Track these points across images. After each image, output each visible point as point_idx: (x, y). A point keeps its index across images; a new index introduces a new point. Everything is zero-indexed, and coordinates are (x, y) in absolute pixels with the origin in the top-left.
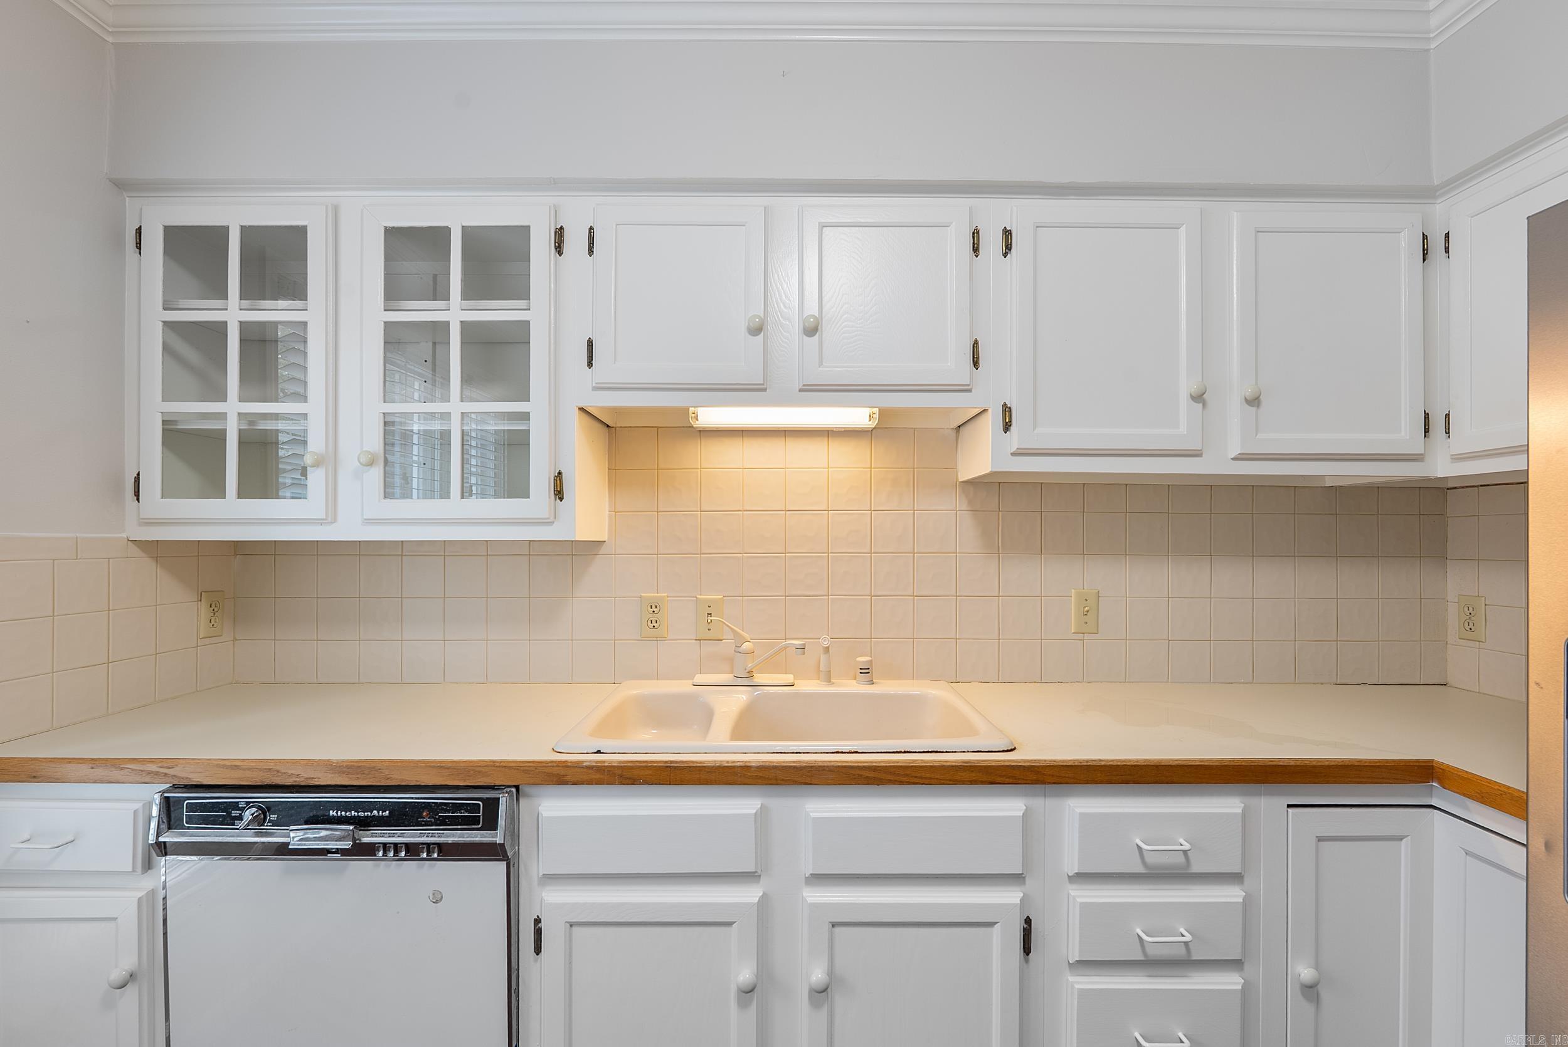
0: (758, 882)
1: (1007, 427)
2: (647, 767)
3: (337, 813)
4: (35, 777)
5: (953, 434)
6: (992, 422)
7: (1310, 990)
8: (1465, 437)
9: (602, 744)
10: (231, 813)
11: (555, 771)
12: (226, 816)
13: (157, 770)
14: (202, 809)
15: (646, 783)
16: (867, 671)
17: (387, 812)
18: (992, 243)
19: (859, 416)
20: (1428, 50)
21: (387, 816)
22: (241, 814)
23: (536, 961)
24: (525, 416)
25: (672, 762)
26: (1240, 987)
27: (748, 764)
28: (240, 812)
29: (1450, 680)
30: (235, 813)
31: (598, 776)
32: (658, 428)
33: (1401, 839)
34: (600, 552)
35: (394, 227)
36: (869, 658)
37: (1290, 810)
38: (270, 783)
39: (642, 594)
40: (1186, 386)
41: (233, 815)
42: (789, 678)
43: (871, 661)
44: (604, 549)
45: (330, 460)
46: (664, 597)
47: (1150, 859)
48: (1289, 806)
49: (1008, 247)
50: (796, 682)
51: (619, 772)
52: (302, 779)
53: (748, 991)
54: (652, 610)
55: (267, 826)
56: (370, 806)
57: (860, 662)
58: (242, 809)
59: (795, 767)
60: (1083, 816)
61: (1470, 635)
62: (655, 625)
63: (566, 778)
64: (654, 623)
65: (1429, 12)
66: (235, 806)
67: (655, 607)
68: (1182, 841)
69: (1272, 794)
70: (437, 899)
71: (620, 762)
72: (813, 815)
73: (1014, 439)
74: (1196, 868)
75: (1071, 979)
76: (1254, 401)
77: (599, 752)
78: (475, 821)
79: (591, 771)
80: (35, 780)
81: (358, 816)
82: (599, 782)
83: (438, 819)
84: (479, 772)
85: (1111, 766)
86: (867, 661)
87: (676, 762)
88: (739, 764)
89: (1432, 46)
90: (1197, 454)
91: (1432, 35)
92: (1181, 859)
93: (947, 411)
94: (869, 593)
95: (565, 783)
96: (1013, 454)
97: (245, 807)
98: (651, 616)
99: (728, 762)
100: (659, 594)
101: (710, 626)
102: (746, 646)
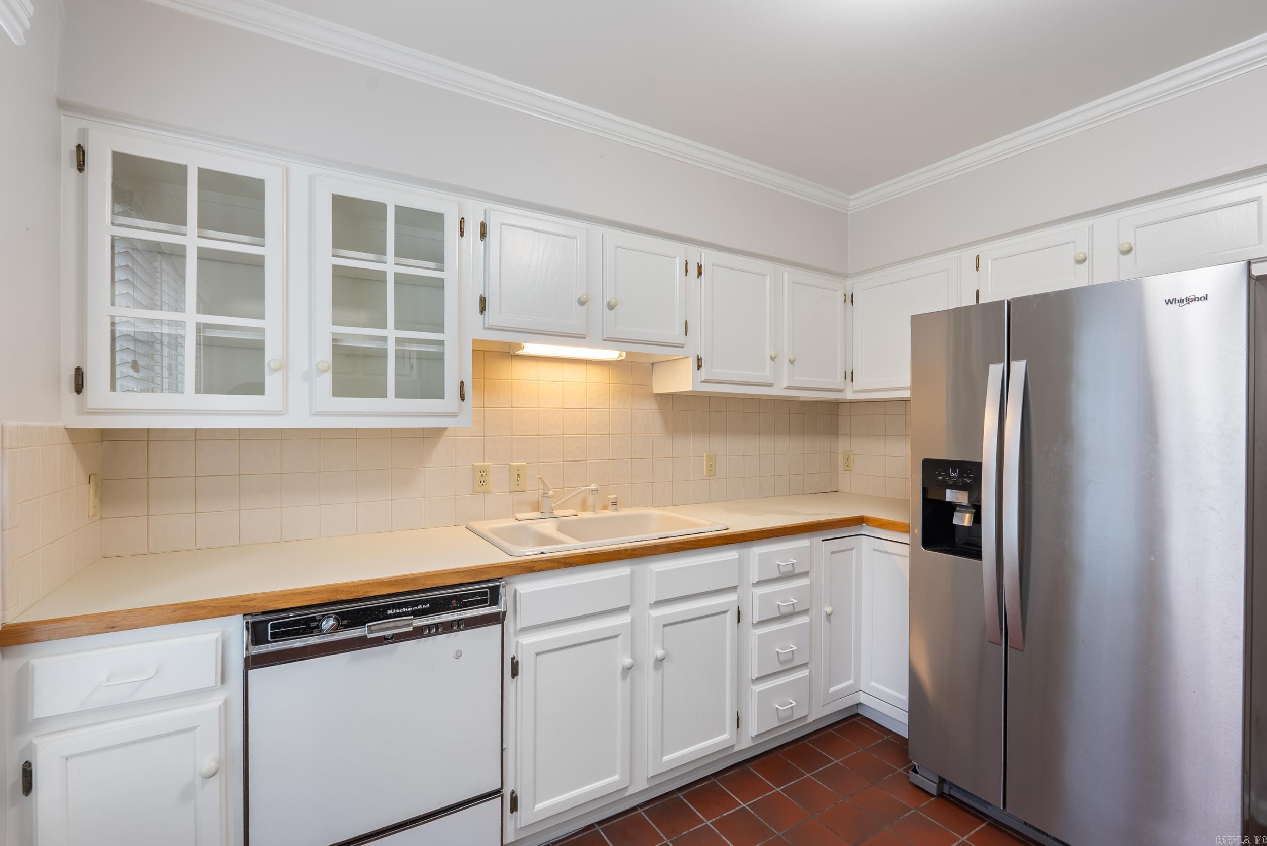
0: (628, 611)
1: (699, 367)
2: (578, 556)
3: (393, 611)
4: (113, 627)
5: (651, 366)
6: (691, 363)
7: (829, 616)
8: (859, 383)
9: (543, 549)
10: (310, 624)
11: (528, 565)
12: (308, 626)
13: (238, 604)
14: (285, 625)
15: (577, 565)
16: (615, 503)
17: (428, 605)
18: (693, 270)
19: (612, 354)
20: (847, 214)
21: (428, 608)
22: (318, 625)
23: (513, 682)
24: (441, 343)
25: (589, 552)
26: (809, 621)
27: (627, 548)
28: (318, 623)
29: (840, 489)
30: (313, 624)
31: (553, 565)
32: (484, 351)
33: (853, 549)
34: (445, 435)
35: (339, 195)
36: (615, 496)
37: (823, 542)
38: (336, 600)
39: (475, 464)
40: (769, 352)
41: (312, 626)
42: (572, 512)
43: (616, 498)
44: (447, 433)
45: (283, 367)
46: (489, 465)
47: (782, 570)
48: (823, 540)
49: (700, 274)
50: (579, 513)
51: (563, 561)
52: (362, 593)
53: (627, 670)
54: (481, 474)
55: (340, 629)
56: (416, 603)
57: (610, 498)
58: (319, 621)
59: (648, 547)
60: (760, 554)
61: (847, 468)
62: (483, 484)
63: (535, 569)
64: (483, 483)
65: (850, 200)
66: (313, 619)
67: (483, 471)
68: (792, 560)
69: (816, 536)
70: (458, 655)
71: (562, 555)
72: (656, 571)
73: (704, 374)
74: (796, 572)
75: (754, 631)
76: (792, 362)
77: (542, 553)
78: (485, 601)
79: (548, 563)
80: (113, 629)
81: (408, 611)
82: (553, 568)
83: (462, 604)
84: (483, 572)
85: (769, 530)
86: (614, 498)
87: (592, 552)
88: (622, 548)
89: (849, 213)
90: (771, 385)
91: (850, 209)
92: (791, 569)
93: (647, 355)
94: (609, 458)
95: (534, 571)
96: (702, 382)
97: (321, 619)
98: (481, 478)
99: (616, 548)
100: (486, 463)
101: (519, 483)
102: (551, 493)
